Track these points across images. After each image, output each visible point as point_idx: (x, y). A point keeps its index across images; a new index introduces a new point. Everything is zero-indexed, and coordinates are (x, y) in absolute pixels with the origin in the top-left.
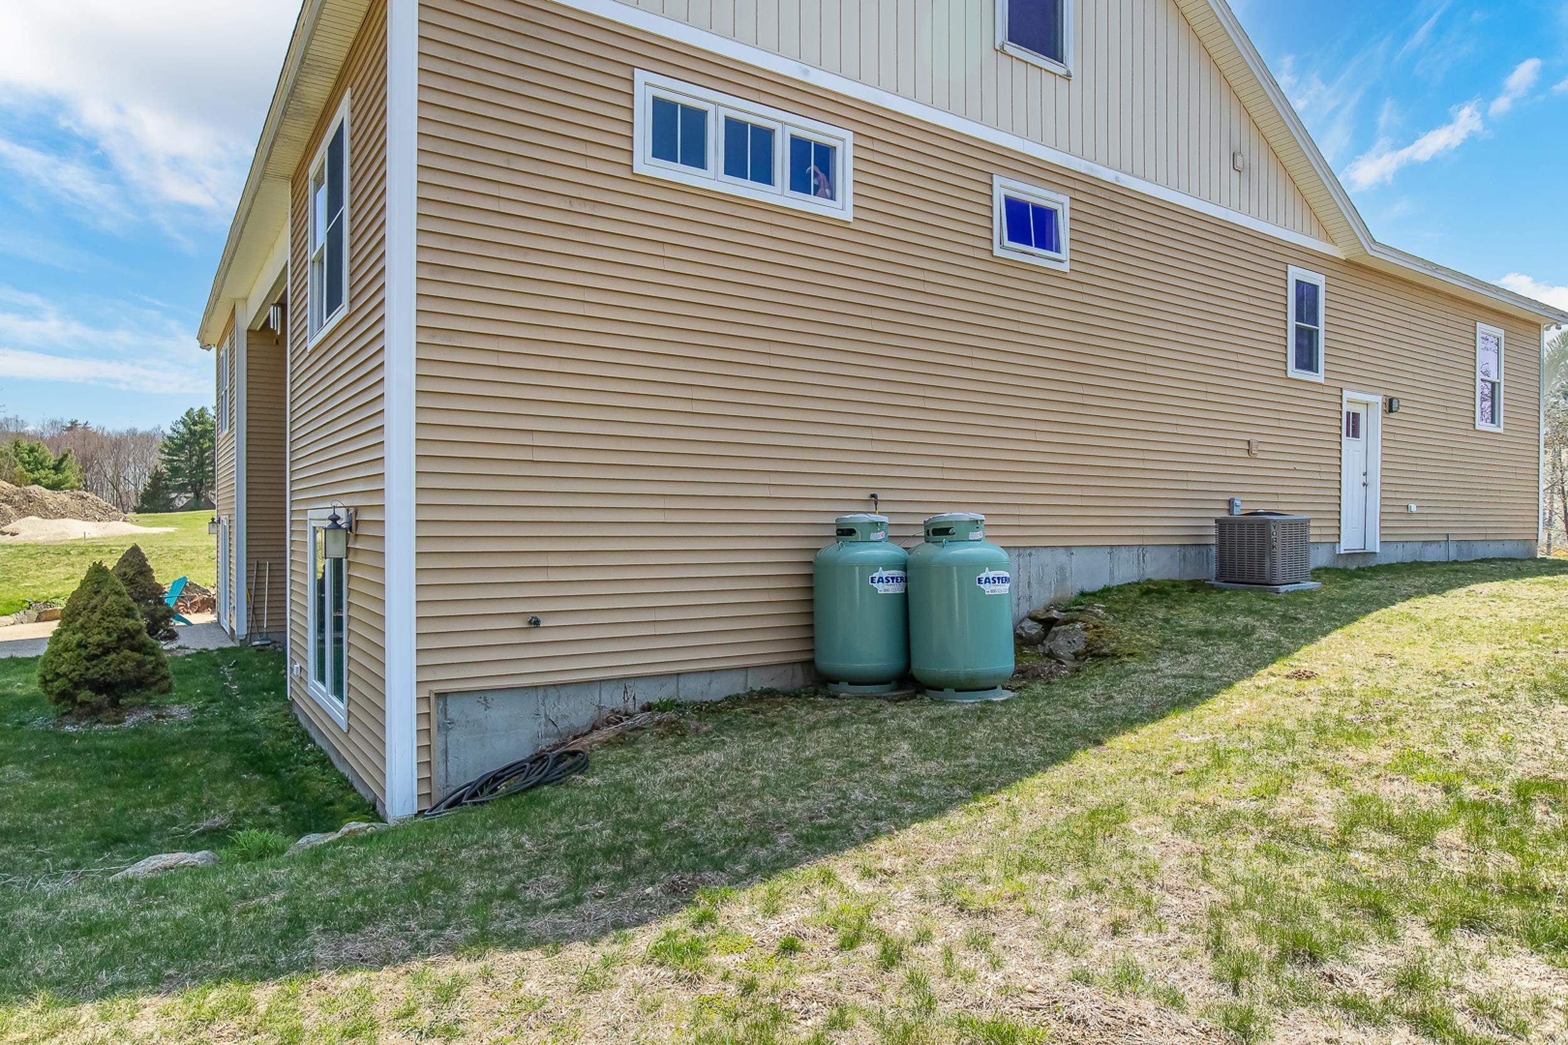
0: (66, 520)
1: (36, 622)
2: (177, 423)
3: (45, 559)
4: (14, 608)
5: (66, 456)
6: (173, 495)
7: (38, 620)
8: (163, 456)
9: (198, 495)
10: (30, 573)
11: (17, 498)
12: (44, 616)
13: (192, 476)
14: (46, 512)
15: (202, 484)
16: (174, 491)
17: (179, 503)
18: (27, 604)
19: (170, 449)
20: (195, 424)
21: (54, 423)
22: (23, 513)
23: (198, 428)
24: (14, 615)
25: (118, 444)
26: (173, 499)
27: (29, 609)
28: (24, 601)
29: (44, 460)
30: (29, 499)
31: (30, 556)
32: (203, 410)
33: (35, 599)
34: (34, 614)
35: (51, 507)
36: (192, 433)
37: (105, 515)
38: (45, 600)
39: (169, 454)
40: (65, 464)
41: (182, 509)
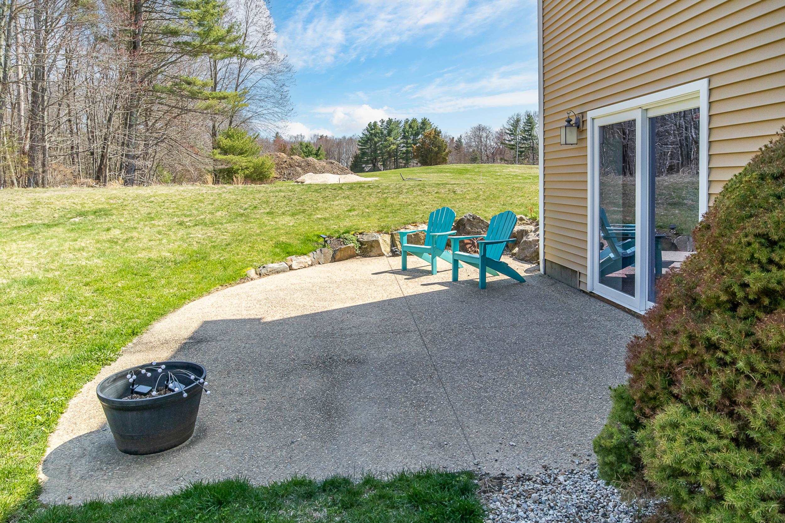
0: (326, 174)
1: (331, 262)
2: (364, 130)
3: (327, 193)
4: (310, 246)
5: (319, 148)
6: (364, 166)
7: (334, 259)
8: (359, 147)
9: (374, 165)
10: (319, 205)
11: (303, 164)
12: (339, 255)
13: (371, 156)
14: (316, 171)
15: (376, 159)
16: (364, 163)
17: (367, 170)
18: (321, 241)
19: (362, 143)
20: (372, 130)
21: (315, 136)
22: (306, 172)
23: (373, 132)
24: (311, 254)
25: (339, 143)
26: (364, 168)
27: (324, 246)
28: (319, 237)
29: (312, 151)
30: (308, 164)
31: (316, 191)
32: (375, 123)
33: (328, 234)
34: (329, 251)
35: (318, 168)
36: (371, 134)
37: (342, 171)
38: (337, 235)
39: (361, 146)
40: (320, 152)
41: (367, 172)
